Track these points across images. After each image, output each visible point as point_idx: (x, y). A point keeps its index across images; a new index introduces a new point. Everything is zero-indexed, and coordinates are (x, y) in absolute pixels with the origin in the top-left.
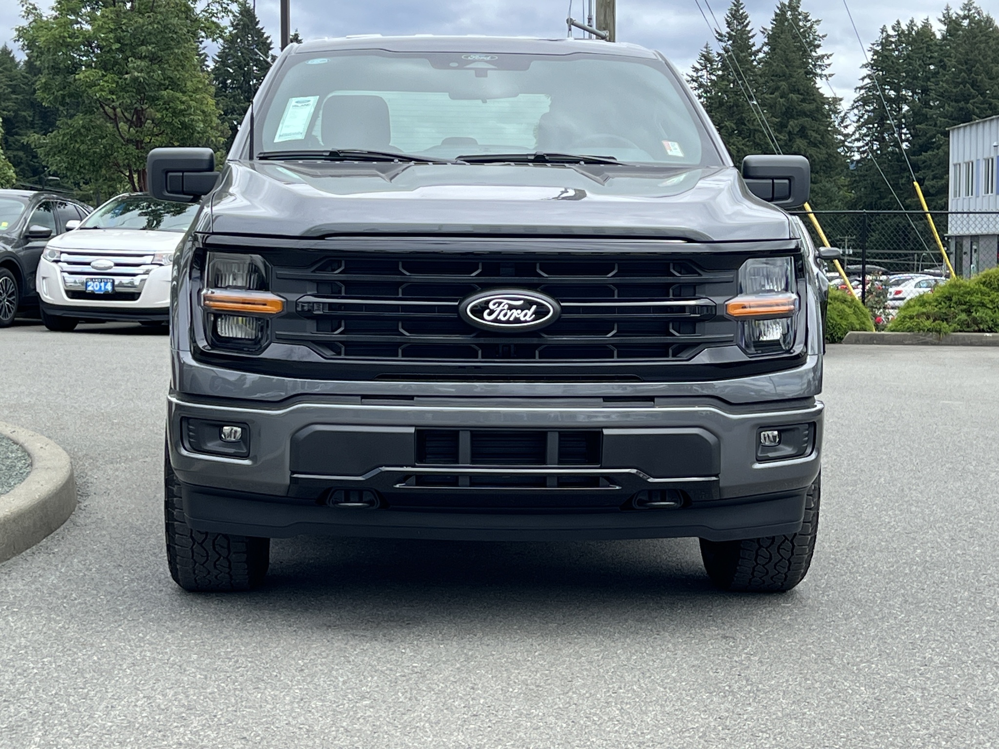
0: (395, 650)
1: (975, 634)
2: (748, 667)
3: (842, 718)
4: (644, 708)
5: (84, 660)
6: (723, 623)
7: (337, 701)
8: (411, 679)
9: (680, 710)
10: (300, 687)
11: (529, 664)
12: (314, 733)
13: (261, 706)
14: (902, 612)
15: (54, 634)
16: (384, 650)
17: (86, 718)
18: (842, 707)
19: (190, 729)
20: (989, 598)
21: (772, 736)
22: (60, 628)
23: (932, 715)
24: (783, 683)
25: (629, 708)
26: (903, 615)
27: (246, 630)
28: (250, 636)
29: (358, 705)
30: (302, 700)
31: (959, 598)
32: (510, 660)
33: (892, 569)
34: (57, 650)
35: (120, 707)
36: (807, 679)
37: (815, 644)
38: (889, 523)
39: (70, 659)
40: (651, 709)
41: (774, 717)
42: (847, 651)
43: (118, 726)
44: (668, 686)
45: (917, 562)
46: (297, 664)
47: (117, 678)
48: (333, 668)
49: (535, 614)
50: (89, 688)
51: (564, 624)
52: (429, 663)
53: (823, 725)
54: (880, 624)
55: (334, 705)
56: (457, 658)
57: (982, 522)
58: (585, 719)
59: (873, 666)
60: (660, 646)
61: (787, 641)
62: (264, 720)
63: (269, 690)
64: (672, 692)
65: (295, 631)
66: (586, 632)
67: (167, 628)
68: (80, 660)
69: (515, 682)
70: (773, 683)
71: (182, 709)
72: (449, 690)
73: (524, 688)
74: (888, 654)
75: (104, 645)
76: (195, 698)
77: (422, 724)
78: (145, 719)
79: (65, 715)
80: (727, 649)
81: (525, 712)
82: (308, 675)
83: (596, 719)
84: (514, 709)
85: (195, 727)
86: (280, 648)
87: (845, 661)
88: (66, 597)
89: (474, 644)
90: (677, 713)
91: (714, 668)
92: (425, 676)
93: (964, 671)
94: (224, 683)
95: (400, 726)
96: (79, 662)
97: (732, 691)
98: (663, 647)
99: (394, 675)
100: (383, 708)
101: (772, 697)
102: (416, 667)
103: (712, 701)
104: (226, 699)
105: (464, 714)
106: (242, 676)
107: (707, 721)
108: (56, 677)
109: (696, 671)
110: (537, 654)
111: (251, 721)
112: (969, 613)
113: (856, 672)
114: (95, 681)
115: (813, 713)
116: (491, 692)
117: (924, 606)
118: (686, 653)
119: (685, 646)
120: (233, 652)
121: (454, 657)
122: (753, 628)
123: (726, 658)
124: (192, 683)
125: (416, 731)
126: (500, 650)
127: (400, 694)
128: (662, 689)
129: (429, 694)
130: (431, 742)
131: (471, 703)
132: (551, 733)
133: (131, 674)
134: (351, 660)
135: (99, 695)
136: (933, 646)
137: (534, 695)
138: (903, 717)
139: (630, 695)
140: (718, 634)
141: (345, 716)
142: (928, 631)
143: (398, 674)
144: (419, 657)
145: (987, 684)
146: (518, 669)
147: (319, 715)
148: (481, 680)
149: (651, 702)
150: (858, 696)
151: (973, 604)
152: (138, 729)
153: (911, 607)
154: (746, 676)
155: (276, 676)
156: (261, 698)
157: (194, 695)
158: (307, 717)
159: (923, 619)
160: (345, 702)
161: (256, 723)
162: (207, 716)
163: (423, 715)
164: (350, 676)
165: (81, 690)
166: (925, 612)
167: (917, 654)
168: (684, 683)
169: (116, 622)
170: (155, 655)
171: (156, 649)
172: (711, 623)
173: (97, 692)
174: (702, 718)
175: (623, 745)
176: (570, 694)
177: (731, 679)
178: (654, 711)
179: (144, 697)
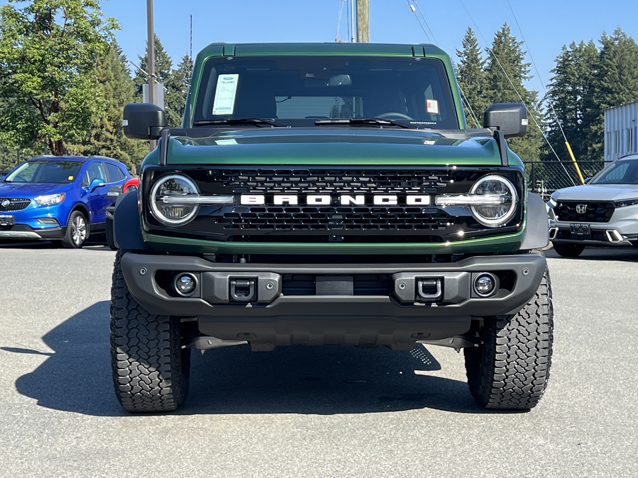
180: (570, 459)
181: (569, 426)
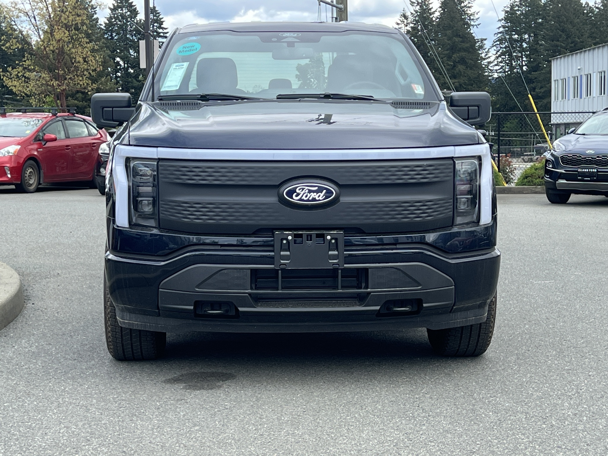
0: (214, 395)
1: (558, 378)
2: (423, 401)
3: (478, 432)
4: (361, 428)
5: (29, 404)
6: (409, 374)
7: (179, 427)
8: (223, 412)
9: (383, 429)
10: (157, 419)
11: (294, 402)
12: (166, 448)
13: (134, 432)
14: (516, 365)
15: (11, 388)
16: (208, 395)
17: (30, 441)
18: (479, 425)
19: (92, 447)
20: (568, 355)
21: (436, 444)
22: (15, 384)
23: (531, 429)
24: (443, 411)
25: (352, 429)
26: (516, 367)
27: (125, 384)
28: (128, 388)
29: (192, 429)
30: (158, 427)
31: (550, 355)
32: (283, 400)
33: (511, 338)
34: (12, 399)
35: (50, 434)
36: (458, 408)
37: (464, 386)
38: (510, 308)
39: (21, 404)
40: (365, 429)
41: (438, 432)
42: (483, 390)
43: (49, 445)
44: (376, 414)
45: (526, 333)
46: (157, 405)
47: (49, 415)
48: (177, 407)
49: (298, 370)
50: (32, 422)
51: (315, 376)
52: (234, 402)
53: (467, 437)
54: (502, 372)
55: (178, 430)
56: (251, 399)
57: (565, 307)
58: (326, 436)
59: (498, 399)
60: (372, 389)
61: (447, 385)
62: (136, 440)
63: (139, 421)
64: (378, 417)
65: (155, 384)
66: (328, 381)
67: (78, 383)
68: (26, 404)
69: (285, 414)
70: (438, 411)
71: (88, 435)
72: (246, 420)
73: (291, 417)
74: (507, 392)
75: (41, 394)
76: (95, 427)
77: (230, 441)
78: (65, 441)
79: (17, 439)
80: (411, 390)
81: (291, 432)
82: (163, 412)
83: (333, 436)
84: (284, 431)
85: (95, 445)
86: (146, 395)
87: (481, 396)
88: (17, 365)
89: (261, 390)
90: (381, 431)
91: (403, 402)
92: (232, 411)
93: (551, 402)
94: (112, 417)
95: (217, 443)
96: (26, 406)
97: (414, 417)
98: (374, 390)
99: (214, 410)
100: (207, 431)
101: (437, 420)
102: (227, 405)
103: (402, 423)
104: (113, 427)
105: (255, 434)
106: (123, 412)
107: (398, 436)
108: (12, 415)
109: (392, 404)
110: (299, 395)
111: (128, 441)
112: (555, 365)
113: (487, 403)
114: (36, 418)
115: (461, 429)
116: (271, 420)
117: (529, 361)
118: (387, 393)
119: (386, 389)
120: (118, 397)
121: (250, 398)
122: (427, 377)
123: (410, 396)
124: (93, 418)
125: (226, 446)
126: (277, 393)
127: (217, 422)
128: (372, 416)
129: (235, 422)
130: (235, 452)
131: (259, 427)
132: (306, 445)
133: (57, 412)
134: (188, 401)
135: (37, 426)
136: (533, 386)
137: (297, 421)
138: (514, 431)
139: (353, 420)
140: (407, 381)
141: (184, 437)
142: (531, 377)
143: (216, 410)
144: (229, 399)
145: (564, 409)
146: (287, 406)
147: (169, 436)
148: (265, 412)
149: (366, 424)
150: (488, 419)
151: (558, 359)
152: (61, 447)
153: (521, 361)
154: (422, 407)
155: (144, 412)
156: (134, 426)
157: (94, 425)
158: (161, 438)
159: (528, 369)
160: (184, 428)
161: (131, 442)
162: (102, 439)
163: (230, 435)
164: (188, 412)
165: (27, 423)
166: (530, 365)
167: (524, 391)
168: (385, 412)
169: (47, 380)
170: (71, 400)
171: (72, 396)
172: (402, 374)
173: (36, 424)
174: (395, 434)
175: (349, 452)
176: (318, 420)
177: (414, 409)
178: (367, 430)
179: (65, 427)
180: (597, 380)
181: (588, 354)
